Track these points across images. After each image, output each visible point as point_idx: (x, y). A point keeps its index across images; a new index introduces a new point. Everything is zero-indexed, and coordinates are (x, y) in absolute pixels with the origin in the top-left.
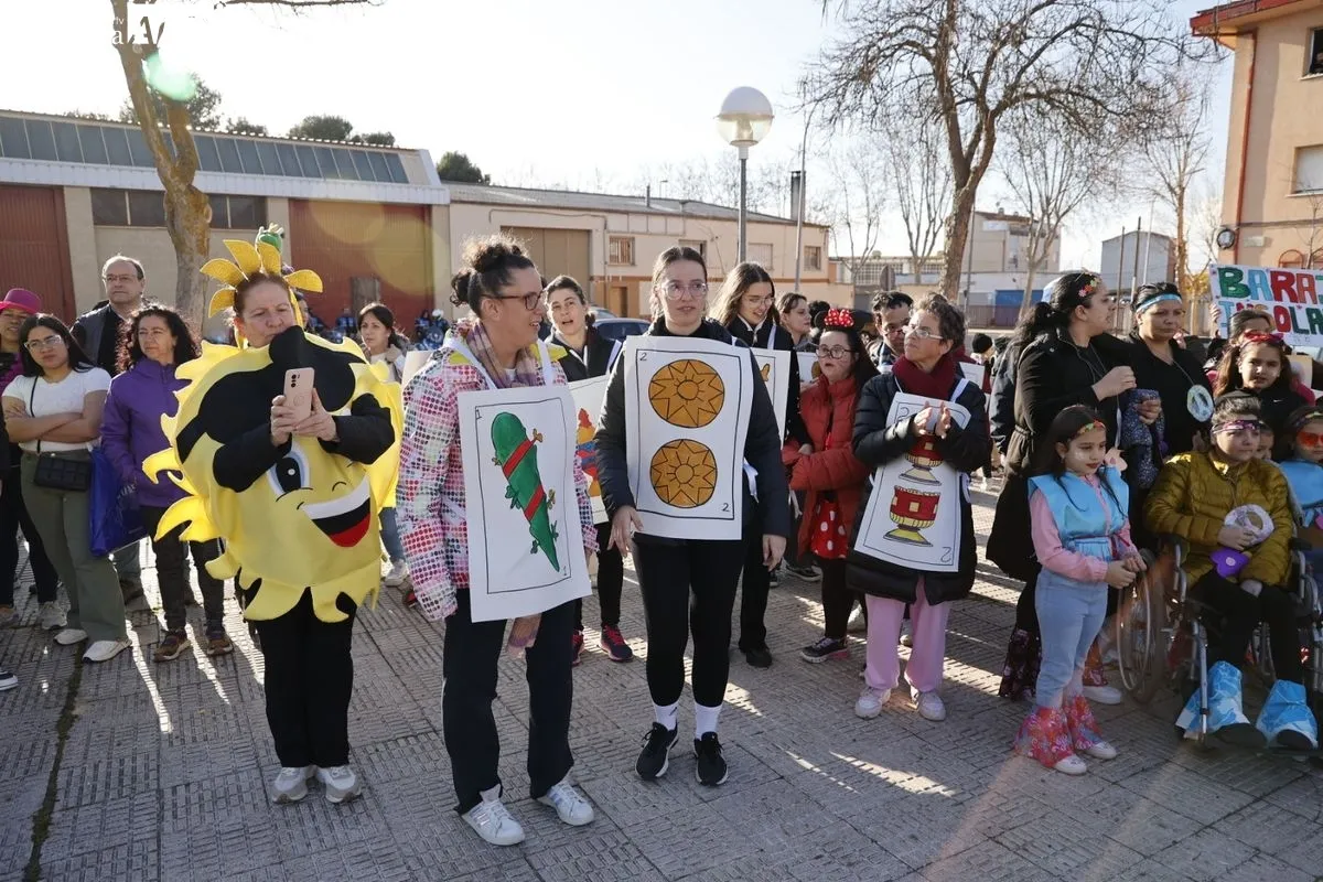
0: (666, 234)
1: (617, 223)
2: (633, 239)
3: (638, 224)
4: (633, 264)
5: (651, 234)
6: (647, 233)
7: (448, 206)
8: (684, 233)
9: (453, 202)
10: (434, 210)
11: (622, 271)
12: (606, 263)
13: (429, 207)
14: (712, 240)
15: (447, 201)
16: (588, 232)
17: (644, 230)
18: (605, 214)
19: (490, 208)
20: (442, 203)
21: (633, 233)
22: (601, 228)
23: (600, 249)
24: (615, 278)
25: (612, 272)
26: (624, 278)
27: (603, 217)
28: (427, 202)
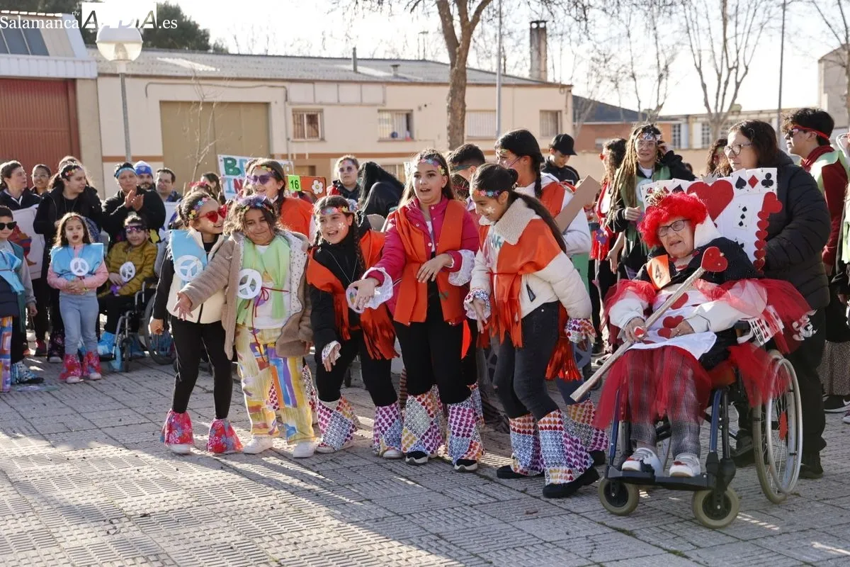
0: (361, 104)
1: (300, 95)
2: (321, 111)
3: (326, 94)
4: (323, 139)
5: (343, 105)
6: (339, 103)
7: (96, 80)
8: (384, 102)
9: (101, 75)
10: (79, 85)
11: (308, 147)
12: (288, 139)
13: (73, 82)
14: (420, 109)
15: (95, 75)
16: (267, 105)
17: (333, 99)
18: (286, 84)
19: (146, 81)
20: (88, 76)
21: (321, 104)
22: (281, 98)
23: (281, 124)
24: (301, 156)
25: (296, 149)
26: (311, 156)
27: (284, 87)
28: (71, 75)
